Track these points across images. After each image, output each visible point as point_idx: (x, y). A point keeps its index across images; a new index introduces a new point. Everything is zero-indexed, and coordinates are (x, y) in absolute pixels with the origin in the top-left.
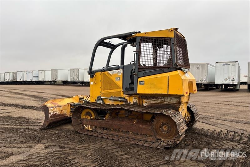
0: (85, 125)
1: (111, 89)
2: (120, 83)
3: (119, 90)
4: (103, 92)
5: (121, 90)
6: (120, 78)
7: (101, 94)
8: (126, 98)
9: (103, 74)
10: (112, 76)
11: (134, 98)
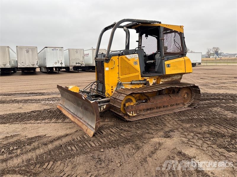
0: (128, 113)
1: (129, 74)
2: (138, 67)
3: (137, 74)
4: (121, 77)
5: (139, 74)
6: (137, 62)
7: (118, 79)
8: (148, 80)
9: (121, 58)
10: (130, 60)
11: (154, 79)
